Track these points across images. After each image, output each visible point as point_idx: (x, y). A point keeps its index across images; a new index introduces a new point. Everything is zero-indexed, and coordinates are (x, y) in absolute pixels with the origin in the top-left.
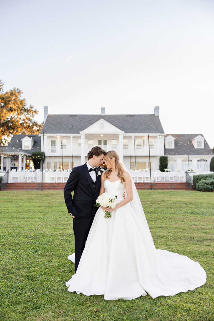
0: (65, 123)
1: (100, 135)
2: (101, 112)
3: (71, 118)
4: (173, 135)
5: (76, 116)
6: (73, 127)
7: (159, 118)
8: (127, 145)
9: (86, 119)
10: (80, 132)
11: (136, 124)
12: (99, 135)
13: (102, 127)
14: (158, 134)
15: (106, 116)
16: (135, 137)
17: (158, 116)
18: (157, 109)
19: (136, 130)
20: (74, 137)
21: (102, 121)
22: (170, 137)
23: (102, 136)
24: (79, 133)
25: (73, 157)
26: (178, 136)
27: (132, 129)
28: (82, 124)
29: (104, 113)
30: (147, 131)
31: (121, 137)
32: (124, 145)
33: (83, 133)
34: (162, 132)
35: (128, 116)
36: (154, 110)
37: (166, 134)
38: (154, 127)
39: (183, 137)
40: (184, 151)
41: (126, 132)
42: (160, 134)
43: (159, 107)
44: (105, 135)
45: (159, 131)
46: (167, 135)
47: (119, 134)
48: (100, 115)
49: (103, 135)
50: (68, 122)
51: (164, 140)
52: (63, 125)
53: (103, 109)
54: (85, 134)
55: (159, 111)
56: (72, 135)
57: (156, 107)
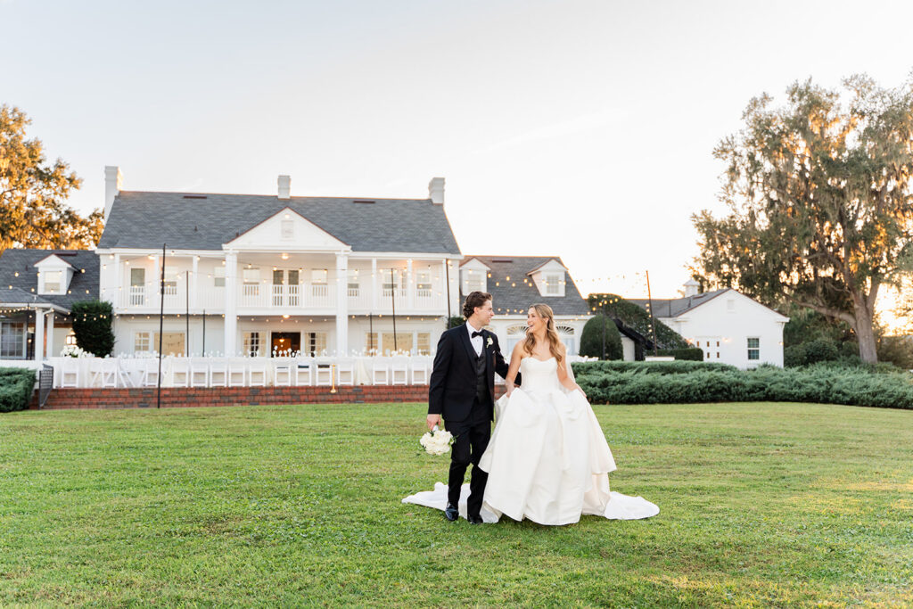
0: (171, 217)
1: (281, 254)
2: (279, 189)
3: (189, 204)
4: (482, 259)
5: (203, 197)
6: (196, 230)
7: (443, 210)
8: (356, 286)
9: (236, 206)
10: (224, 246)
11: (381, 226)
12: (276, 256)
13: (288, 233)
14: (442, 256)
15: (292, 199)
16: (380, 262)
17: (441, 206)
18: (437, 184)
19: (383, 242)
20: (203, 260)
21: (287, 215)
22: (475, 264)
23: (285, 257)
24: (221, 249)
25: (204, 316)
26: (494, 262)
27: (370, 240)
28: (225, 223)
29: (288, 193)
30: (413, 245)
31: (342, 262)
32: (351, 286)
33: (232, 249)
34: (454, 249)
35: (357, 201)
36: (429, 188)
37: (466, 256)
38: (431, 235)
39: (509, 264)
40: (512, 302)
41: (353, 249)
42: (448, 256)
43: (443, 179)
44: (295, 256)
45: (445, 247)
46: (469, 259)
47: (336, 253)
48: (276, 197)
49: (289, 254)
50: (179, 215)
51: (460, 271)
52: (166, 225)
53: (284, 181)
54: (238, 252)
55: (444, 191)
56: (195, 254)
57: (435, 179)
